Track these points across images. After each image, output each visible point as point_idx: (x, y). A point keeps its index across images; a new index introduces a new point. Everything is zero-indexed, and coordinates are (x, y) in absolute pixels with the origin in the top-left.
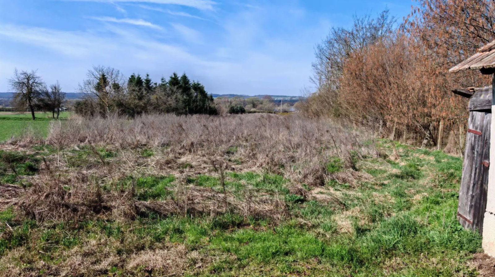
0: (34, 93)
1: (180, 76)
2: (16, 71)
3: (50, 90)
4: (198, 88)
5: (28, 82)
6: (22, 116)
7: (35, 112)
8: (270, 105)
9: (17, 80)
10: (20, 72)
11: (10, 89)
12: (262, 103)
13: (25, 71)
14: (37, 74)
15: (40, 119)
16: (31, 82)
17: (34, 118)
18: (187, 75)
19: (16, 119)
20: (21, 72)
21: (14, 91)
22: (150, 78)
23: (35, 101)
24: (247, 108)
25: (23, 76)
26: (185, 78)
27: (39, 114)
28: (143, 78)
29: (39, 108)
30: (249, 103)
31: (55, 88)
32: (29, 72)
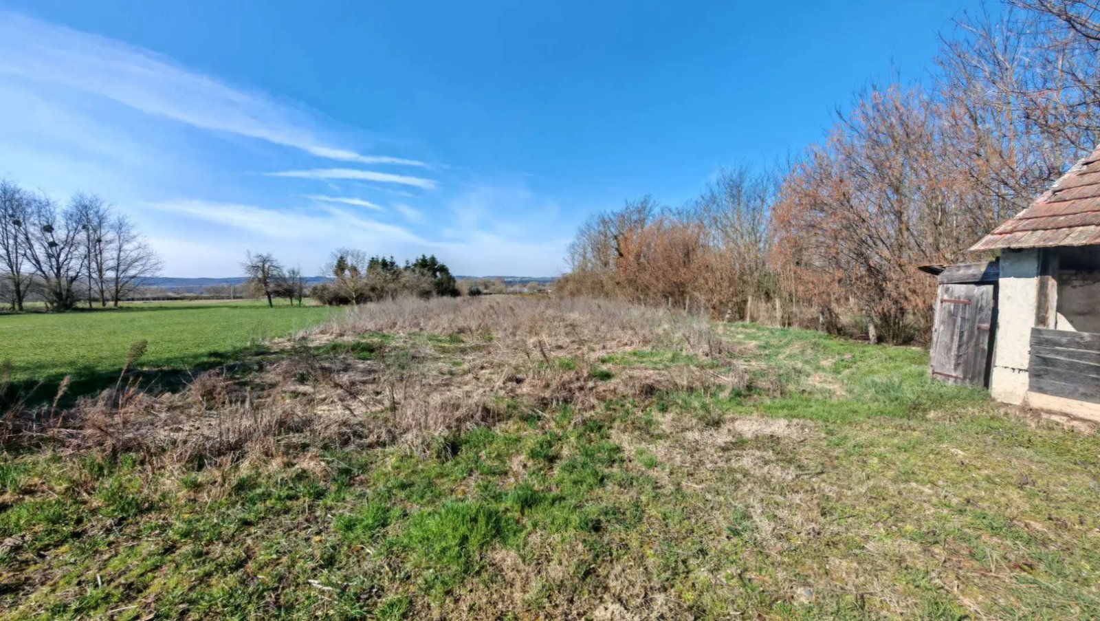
0: (270, 278)
1: (428, 257)
2: (249, 253)
3: (287, 275)
4: (443, 269)
5: (263, 266)
6: (257, 303)
7: (272, 300)
8: (502, 286)
9: (250, 264)
10: (253, 254)
11: (242, 273)
12: (494, 285)
13: (259, 253)
14: (274, 257)
15: (280, 307)
16: (266, 266)
17: (271, 306)
18: (435, 257)
19: (251, 307)
20: (255, 254)
21: (247, 275)
22: (394, 260)
23: (272, 286)
24: (481, 288)
25: (256, 259)
26: (433, 259)
27: (277, 301)
28: (388, 260)
29: (278, 294)
30: (481, 285)
31: (294, 272)
32: (265, 255)
